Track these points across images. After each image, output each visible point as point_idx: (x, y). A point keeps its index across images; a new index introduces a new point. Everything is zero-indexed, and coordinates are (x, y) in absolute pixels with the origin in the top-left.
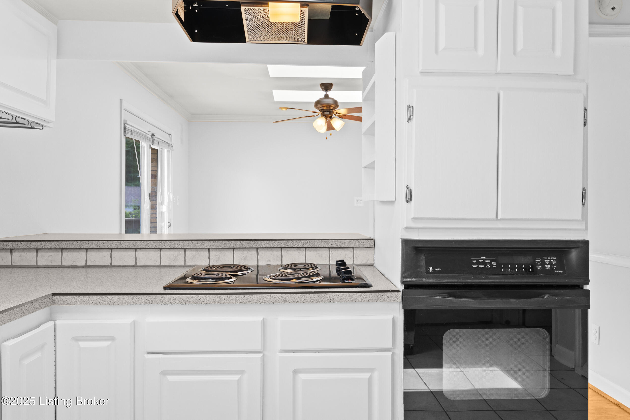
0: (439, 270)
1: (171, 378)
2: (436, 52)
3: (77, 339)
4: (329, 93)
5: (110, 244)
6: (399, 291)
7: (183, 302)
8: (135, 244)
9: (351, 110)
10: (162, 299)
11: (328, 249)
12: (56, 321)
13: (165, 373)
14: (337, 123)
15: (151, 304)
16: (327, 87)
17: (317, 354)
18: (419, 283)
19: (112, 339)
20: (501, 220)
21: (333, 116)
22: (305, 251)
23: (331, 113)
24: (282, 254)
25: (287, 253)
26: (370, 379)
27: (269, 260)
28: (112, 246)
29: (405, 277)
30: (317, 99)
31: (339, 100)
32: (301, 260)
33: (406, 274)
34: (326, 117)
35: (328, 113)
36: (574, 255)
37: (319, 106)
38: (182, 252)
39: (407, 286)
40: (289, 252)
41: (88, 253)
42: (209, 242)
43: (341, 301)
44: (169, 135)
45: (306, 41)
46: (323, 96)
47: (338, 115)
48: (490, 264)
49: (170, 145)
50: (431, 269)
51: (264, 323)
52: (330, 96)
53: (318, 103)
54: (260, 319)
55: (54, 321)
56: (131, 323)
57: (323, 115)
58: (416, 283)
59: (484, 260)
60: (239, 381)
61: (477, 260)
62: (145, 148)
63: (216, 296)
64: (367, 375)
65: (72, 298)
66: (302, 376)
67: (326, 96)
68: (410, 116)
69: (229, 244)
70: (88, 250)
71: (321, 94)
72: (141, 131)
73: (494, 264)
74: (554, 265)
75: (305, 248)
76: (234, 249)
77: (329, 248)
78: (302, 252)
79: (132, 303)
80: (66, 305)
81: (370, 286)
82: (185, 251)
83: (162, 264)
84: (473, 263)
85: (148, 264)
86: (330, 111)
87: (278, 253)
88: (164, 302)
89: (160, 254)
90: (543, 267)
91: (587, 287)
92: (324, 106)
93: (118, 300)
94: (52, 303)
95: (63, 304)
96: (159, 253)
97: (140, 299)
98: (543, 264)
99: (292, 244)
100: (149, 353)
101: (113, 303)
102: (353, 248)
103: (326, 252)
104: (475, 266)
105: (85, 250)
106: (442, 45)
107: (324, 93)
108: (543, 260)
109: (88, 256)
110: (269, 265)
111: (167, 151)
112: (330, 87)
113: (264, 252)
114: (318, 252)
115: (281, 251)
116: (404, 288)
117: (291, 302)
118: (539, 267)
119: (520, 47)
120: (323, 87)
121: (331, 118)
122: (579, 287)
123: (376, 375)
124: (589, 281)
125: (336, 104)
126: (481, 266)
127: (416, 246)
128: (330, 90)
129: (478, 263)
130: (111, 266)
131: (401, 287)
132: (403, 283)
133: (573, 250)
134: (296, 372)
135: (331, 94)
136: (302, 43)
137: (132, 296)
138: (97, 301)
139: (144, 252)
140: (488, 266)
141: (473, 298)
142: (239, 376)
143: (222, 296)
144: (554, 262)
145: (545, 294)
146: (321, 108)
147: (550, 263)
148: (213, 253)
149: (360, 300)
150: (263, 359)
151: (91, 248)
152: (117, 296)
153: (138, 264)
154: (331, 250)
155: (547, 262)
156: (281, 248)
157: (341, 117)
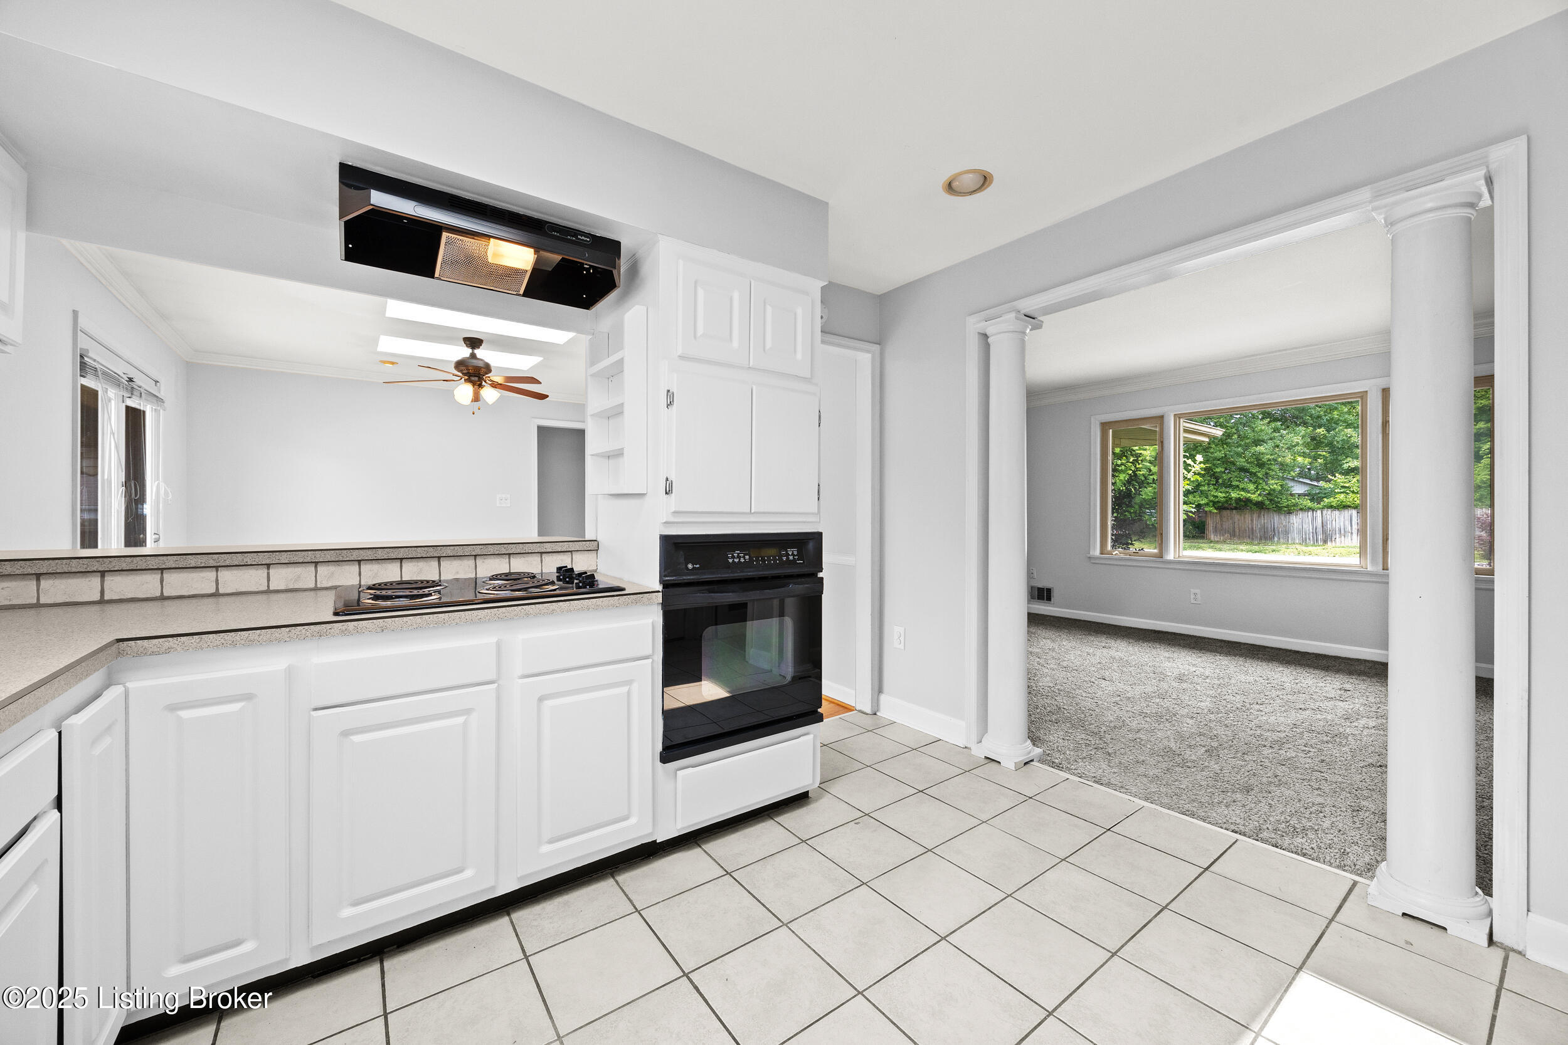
0: (698, 566)
1: (356, 738)
2: (695, 337)
3: (173, 708)
4: (477, 351)
5: (163, 560)
6: (659, 592)
7: (379, 630)
8: (218, 558)
9: (510, 379)
10: (344, 628)
11: (539, 555)
12: (126, 684)
13: (346, 734)
14: (489, 394)
15: (323, 637)
16: (473, 343)
17: (567, 674)
18: (679, 582)
19: (248, 697)
20: (754, 513)
21: (484, 383)
22: (509, 558)
23: (481, 379)
24: (476, 563)
25: (483, 562)
26: (629, 693)
27: (457, 573)
28: (167, 564)
29: (665, 576)
30: (459, 357)
31: (493, 364)
32: (504, 569)
33: (666, 573)
34: (474, 384)
35: (476, 379)
36: (811, 545)
37: (463, 368)
38: (312, 568)
39: (666, 586)
40: (486, 561)
41: (106, 579)
42: (361, 552)
43: (597, 608)
44: (157, 382)
45: (521, 292)
46: (468, 355)
47: (490, 383)
48: (744, 557)
49: (158, 399)
50: (690, 566)
51: (499, 645)
52: (478, 356)
53: (460, 365)
54: (493, 640)
55: (124, 684)
56: (286, 669)
57: (468, 381)
58: (676, 582)
59: (738, 554)
60: (465, 723)
61: (733, 554)
62: (113, 402)
63: (431, 616)
64: (625, 689)
65: (163, 642)
66: (548, 703)
67: (473, 356)
68: (670, 402)
69: (396, 553)
70: (106, 574)
71: (465, 352)
72: (109, 369)
73: (747, 557)
74: (796, 556)
75: (509, 554)
76: (401, 559)
77: (542, 553)
78: (505, 560)
79: (288, 639)
80: (150, 655)
81: (623, 589)
82: (316, 567)
83: (271, 588)
84: (729, 558)
85: (244, 590)
86: (479, 378)
87: (471, 562)
88: (345, 632)
89: (268, 574)
90: (788, 558)
91: (820, 575)
92: (470, 368)
93: (261, 637)
94: (119, 654)
95: (145, 653)
96: (266, 571)
97: (304, 631)
98: (787, 555)
99: (491, 550)
100: (316, 709)
101: (251, 643)
102: (571, 551)
103: (537, 558)
104: (731, 561)
105: (99, 574)
106: (700, 331)
107: (470, 351)
108: (787, 552)
109: (105, 583)
110: (457, 580)
111: (152, 410)
112: (478, 344)
113: (449, 562)
114: (526, 559)
115: (475, 560)
116: (663, 588)
117: (536, 615)
118: (784, 558)
119: (769, 345)
120: (468, 343)
121: (480, 386)
122: (814, 575)
123: (635, 686)
124: (823, 569)
125: (488, 368)
126: (736, 560)
127: (676, 541)
128: (479, 348)
129: (733, 557)
130: (163, 598)
131: (659, 588)
132: (661, 581)
133: (810, 541)
134: (541, 699)
135: (480, 353)
136: (515, 293)
137: (288, 629)
138: (219, 643)
139: (235, 572)
140: (742, 560)
141: (733, 592)
142: (465, 717)
143: (440, 615)
144: (795, 553)
145: (790, 583)
146: (465, 372)
147: (793, 554)
148: (365, 567)
149: (618, 605)
150: (498, 689)
151: (116, 569)
152: (258, 631)
153: (221, 591)
154: (544, 556)
155: (790, 553)
156: (475, 556)
157: (495, 385)
